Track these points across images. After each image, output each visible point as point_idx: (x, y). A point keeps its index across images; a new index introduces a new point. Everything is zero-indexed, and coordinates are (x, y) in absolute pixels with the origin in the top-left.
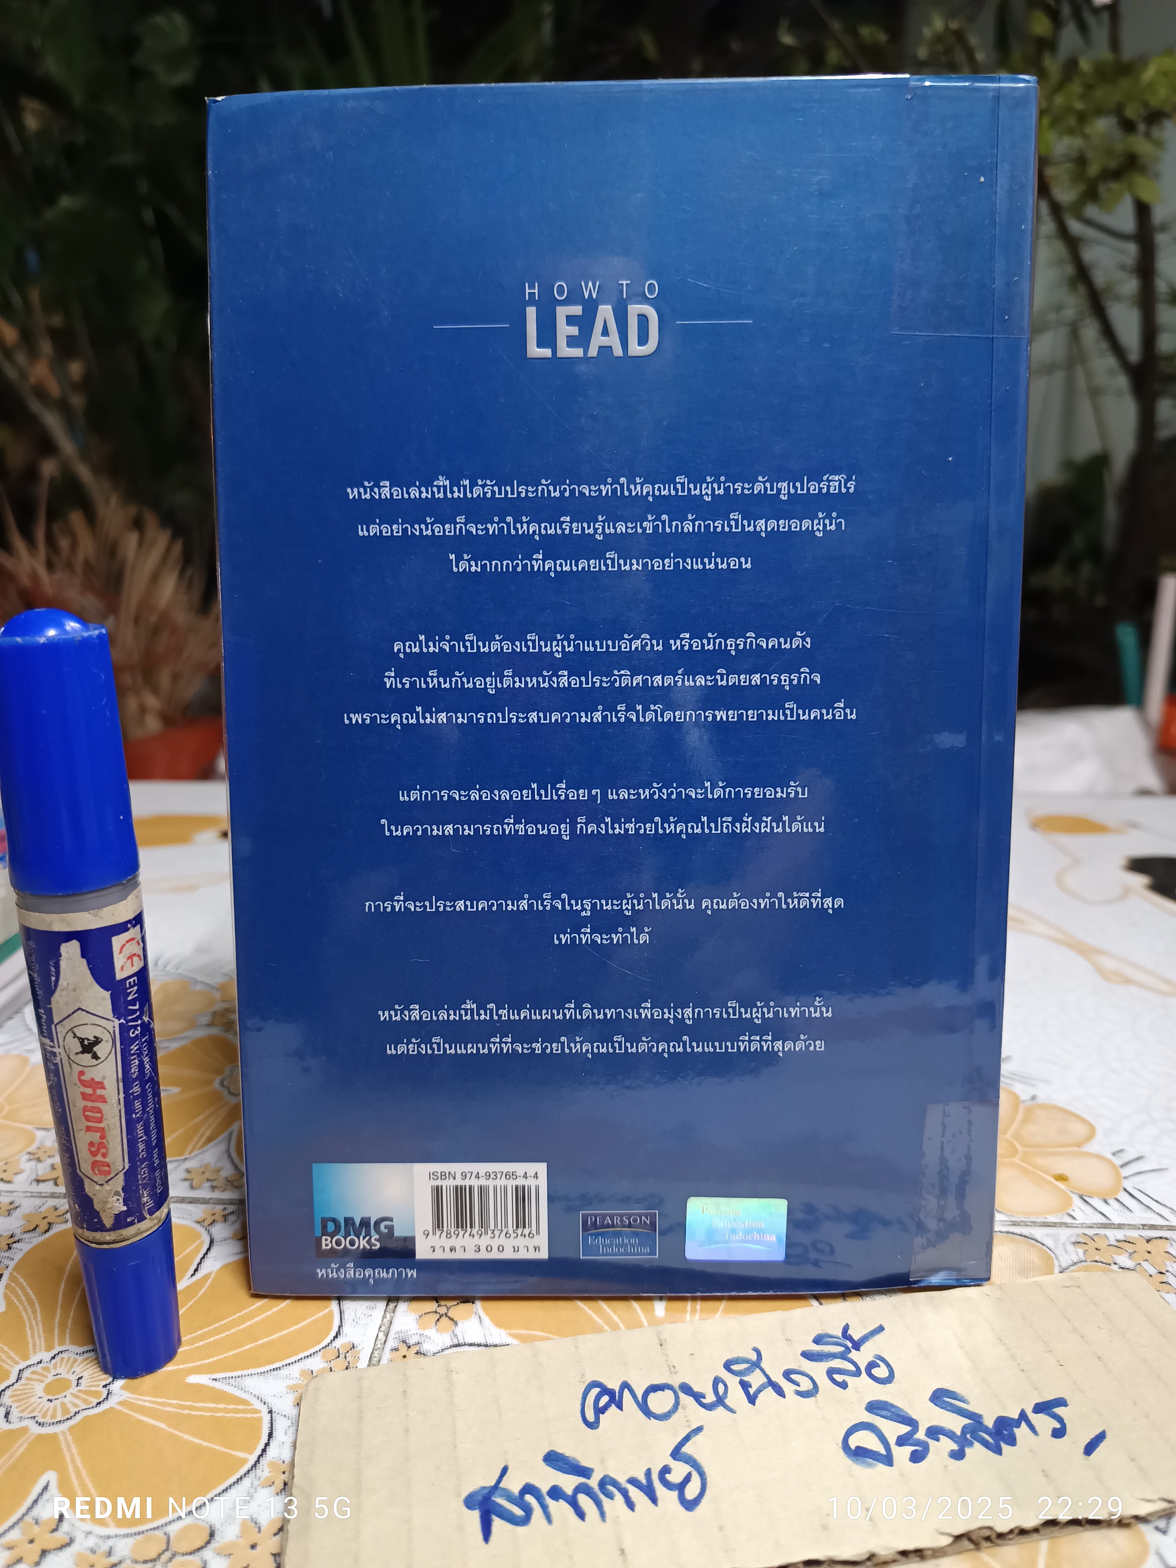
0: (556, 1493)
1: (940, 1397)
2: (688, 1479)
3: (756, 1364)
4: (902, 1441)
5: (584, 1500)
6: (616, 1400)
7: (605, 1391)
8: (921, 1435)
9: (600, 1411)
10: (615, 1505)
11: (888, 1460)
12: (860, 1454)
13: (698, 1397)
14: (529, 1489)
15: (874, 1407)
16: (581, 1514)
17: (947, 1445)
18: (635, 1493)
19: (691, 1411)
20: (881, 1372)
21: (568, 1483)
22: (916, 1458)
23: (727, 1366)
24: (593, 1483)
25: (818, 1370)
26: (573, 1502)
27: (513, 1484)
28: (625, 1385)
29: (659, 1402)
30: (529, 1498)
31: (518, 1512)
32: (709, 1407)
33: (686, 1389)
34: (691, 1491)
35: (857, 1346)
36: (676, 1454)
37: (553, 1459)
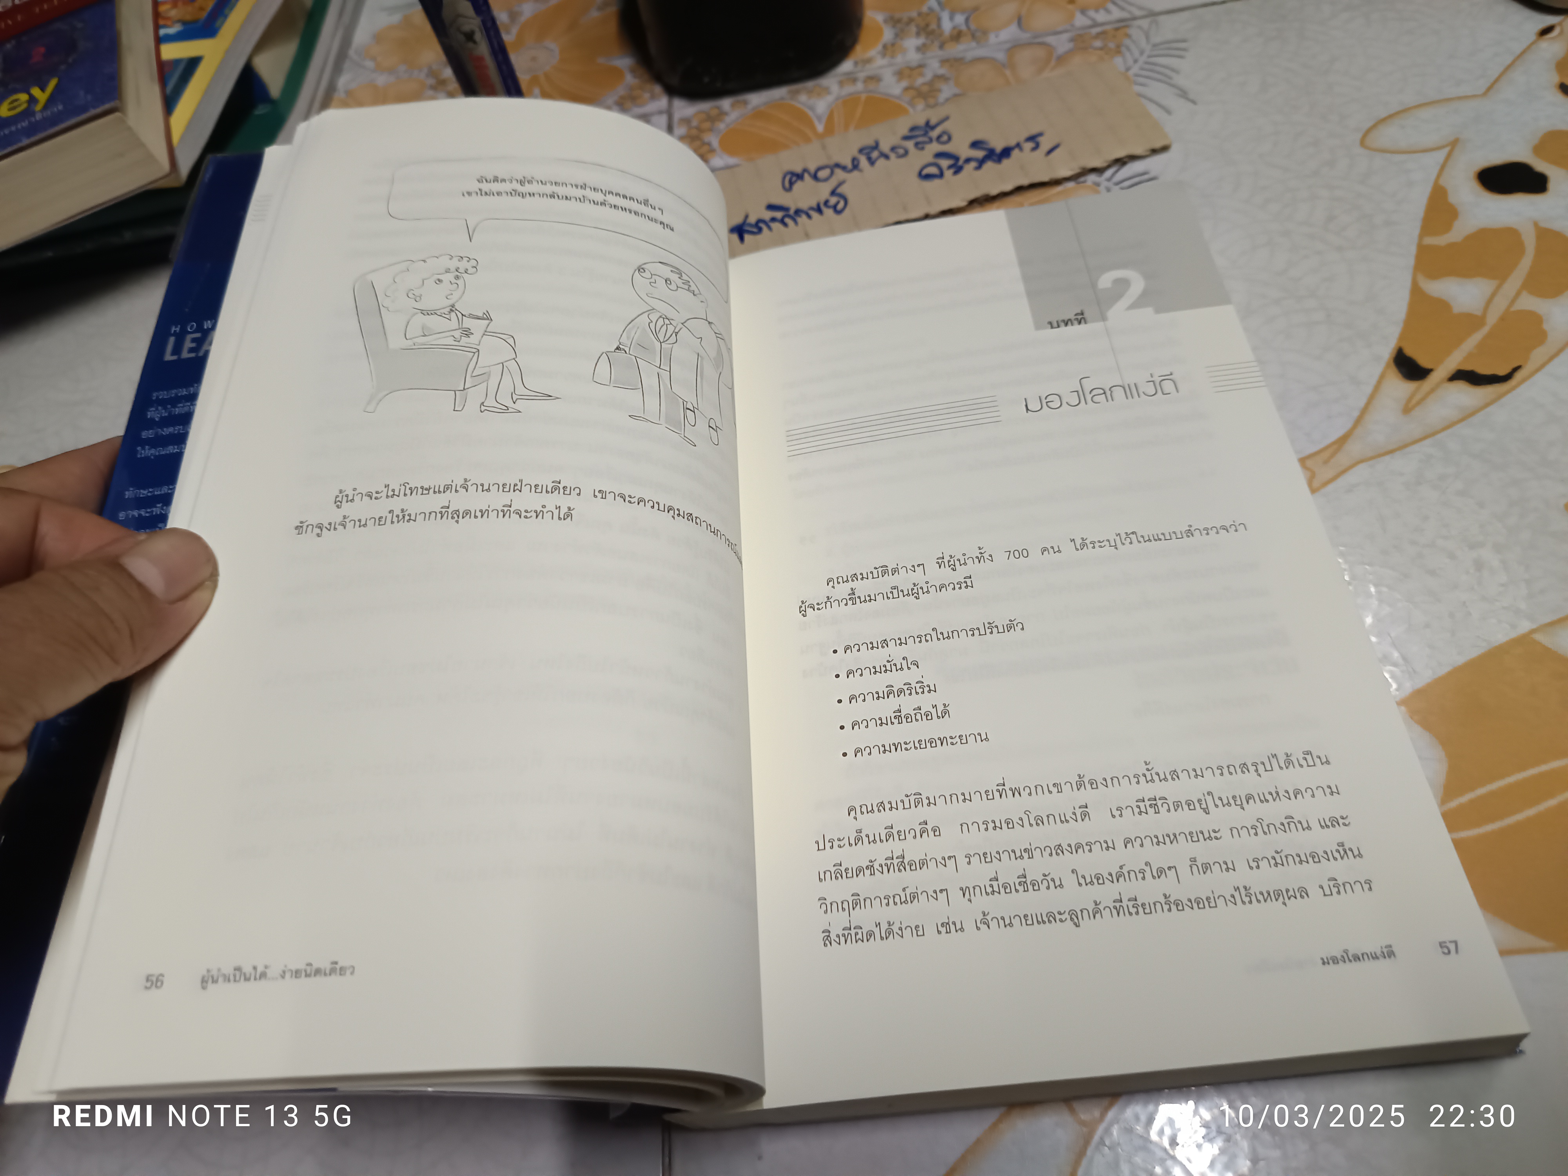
0: (773, 220)
1: (975, 145)
2: (838, 203)
3: (876, 146)
4: (950, 167)
5: (787, 220)
6: (800, 177)
7: (793, 174)
8: (960, 163)
9: (791, 184)
10: (803, 219)
11: (941, 175)
12: (928, 177)
13: (844, 168)
14: (760, 221)
15: (940, 155)
16: (785, 225)
17: (973, 164)
18: (812, 213)
19: (840, 174)
20: (945, 138)
21: (779, 215)
22: (956, 173)
23: (861, 151)
24: (792, 212)
25: (910, 144)
26: (782, 222)
27: (752, 220)
28: (805, 170)
29: (822, 174)
30: (761, 225)
31: (755, 230)
32: (851, 171)
33: (837, 165)
34: (840, 206)
35: (933, 128)
36: (833, 193)
37: (771, 207)
